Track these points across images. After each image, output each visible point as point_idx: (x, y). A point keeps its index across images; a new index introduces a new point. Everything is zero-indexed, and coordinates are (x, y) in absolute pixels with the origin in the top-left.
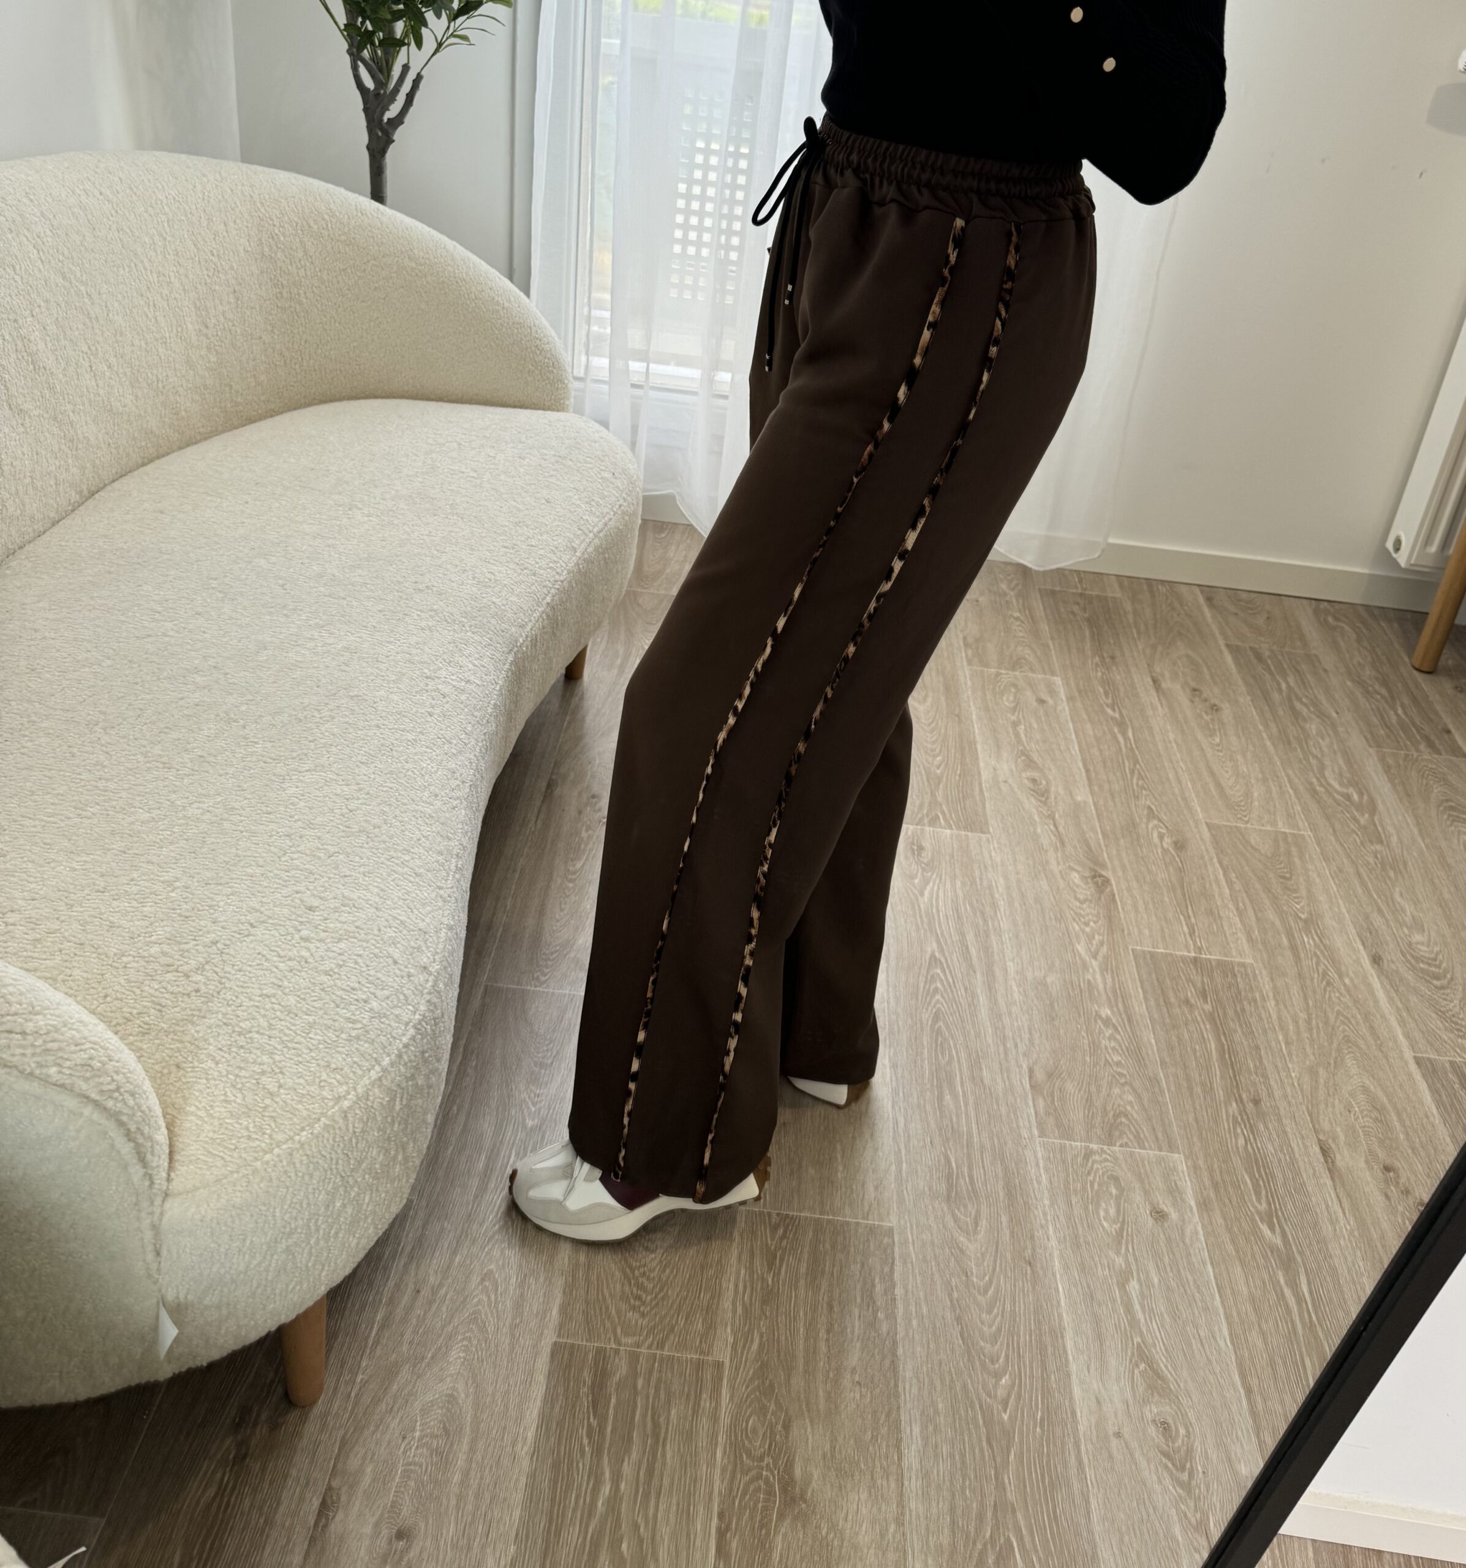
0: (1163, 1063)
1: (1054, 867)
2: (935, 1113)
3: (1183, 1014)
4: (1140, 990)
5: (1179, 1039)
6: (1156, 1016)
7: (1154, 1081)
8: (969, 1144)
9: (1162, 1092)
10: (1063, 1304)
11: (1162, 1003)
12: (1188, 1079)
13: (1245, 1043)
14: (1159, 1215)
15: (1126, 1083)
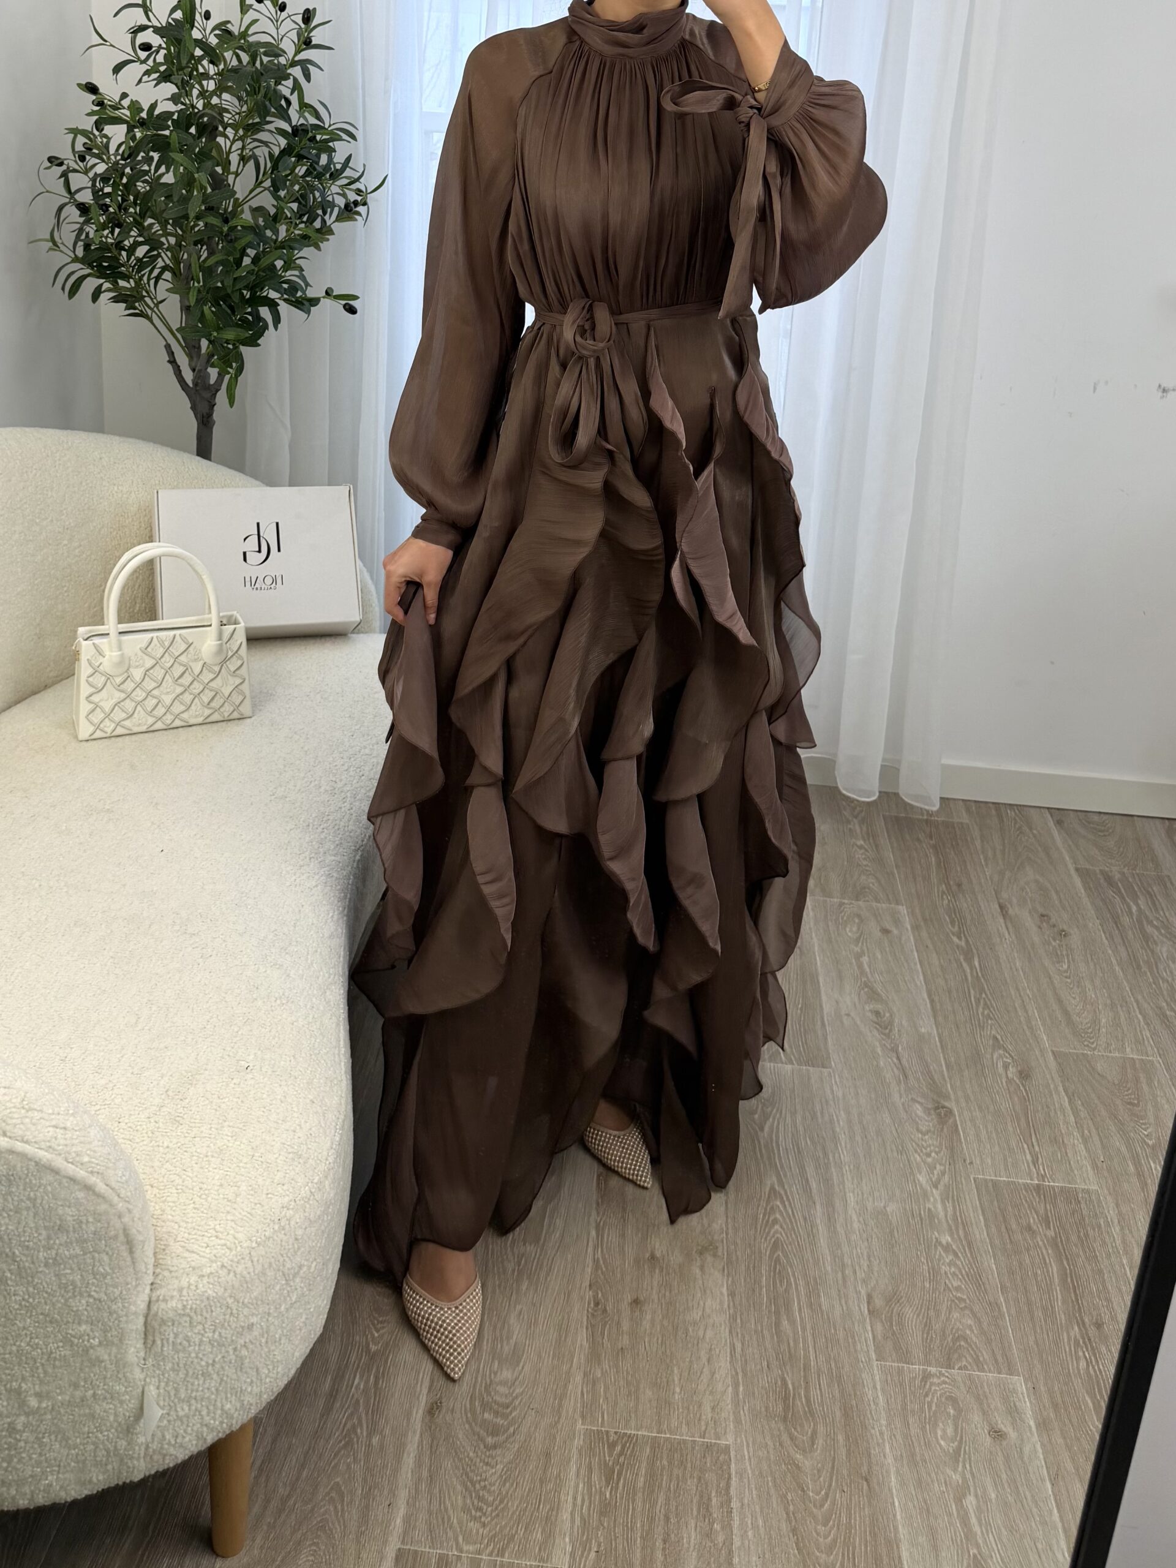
0: (1003, 1288)
1: (896, 1097)
2: (772, 1337)
3: (1025, 1239)
4: (981, 1218)
5: (1020, 1264)
6: (997, 1242)
7: (994, 1305)
8: (807, 1367)
9: (1002, 1316)
10: (899, 1517)
11: (1003, 1229)
12: (1029, 1303)
13: (1089, 1268)
14: (998, 1435)
15: (966, 1307)
